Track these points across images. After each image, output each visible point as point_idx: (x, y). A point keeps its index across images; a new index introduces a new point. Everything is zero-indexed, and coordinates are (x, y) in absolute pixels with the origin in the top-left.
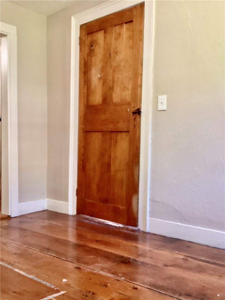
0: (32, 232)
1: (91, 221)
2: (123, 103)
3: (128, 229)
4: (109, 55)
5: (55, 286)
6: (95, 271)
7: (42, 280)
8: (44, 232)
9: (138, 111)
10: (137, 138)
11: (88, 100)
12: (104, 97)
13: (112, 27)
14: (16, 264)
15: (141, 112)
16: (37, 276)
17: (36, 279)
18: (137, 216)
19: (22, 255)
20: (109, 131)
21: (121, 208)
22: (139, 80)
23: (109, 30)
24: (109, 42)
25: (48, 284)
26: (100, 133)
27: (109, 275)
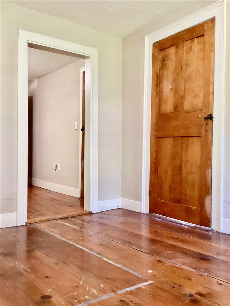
0: (113, 226)
1: (164, 219)
2: (195, 110)
3: (201, 229)
4: (181, 68)
5: (142, 276)
6: (177, 265)
7: (130, 269)
8: (121, 227)
9: (209, 116)
10: (209, 142)
11: (160, 109)
12: (175, 105)
13: (184, 42)
14: (104, 254)
15: (213, 117)
16: (125, 266)
17: (124, 268)
18: (210, 217)
19: (107, 246)
20: (181, 137)
21: (194, 208)
22: (211, 88)
23: (181, 45)
24: (181, 56)
25: (135, 274)
26: (172, 138)
27: (192, 270)
